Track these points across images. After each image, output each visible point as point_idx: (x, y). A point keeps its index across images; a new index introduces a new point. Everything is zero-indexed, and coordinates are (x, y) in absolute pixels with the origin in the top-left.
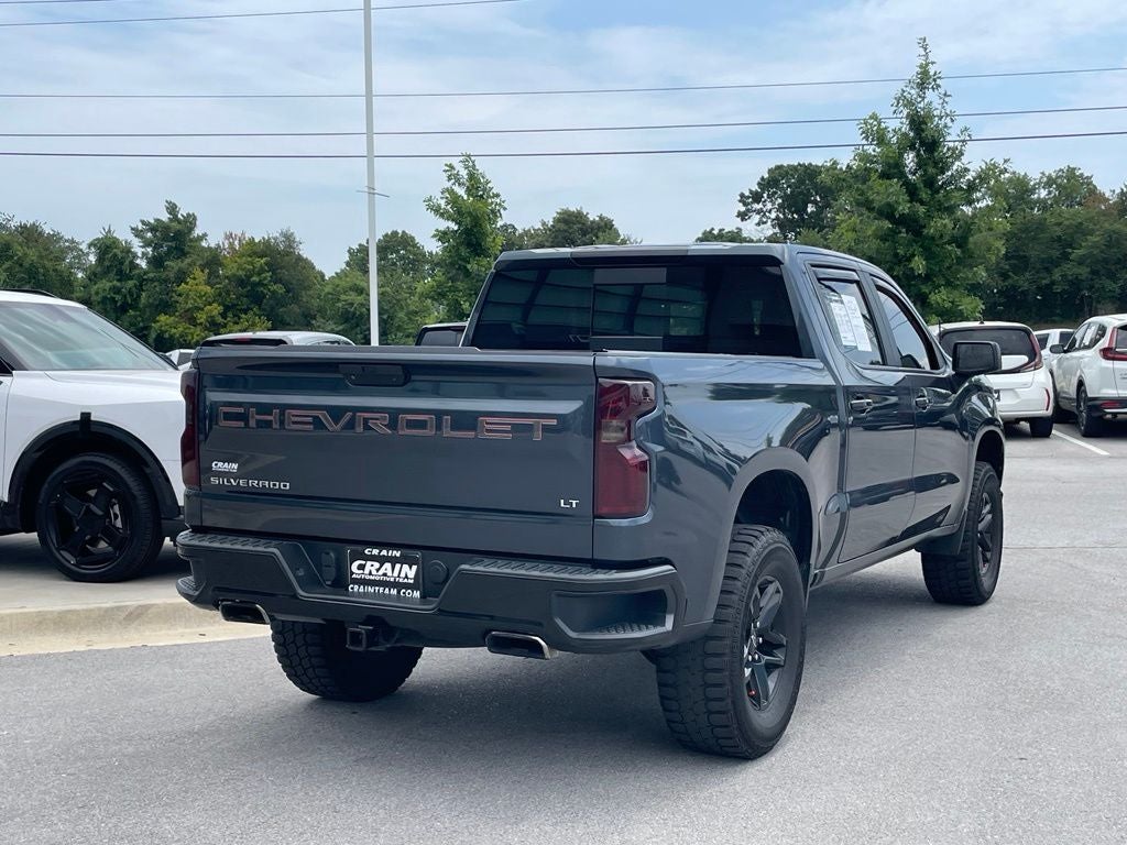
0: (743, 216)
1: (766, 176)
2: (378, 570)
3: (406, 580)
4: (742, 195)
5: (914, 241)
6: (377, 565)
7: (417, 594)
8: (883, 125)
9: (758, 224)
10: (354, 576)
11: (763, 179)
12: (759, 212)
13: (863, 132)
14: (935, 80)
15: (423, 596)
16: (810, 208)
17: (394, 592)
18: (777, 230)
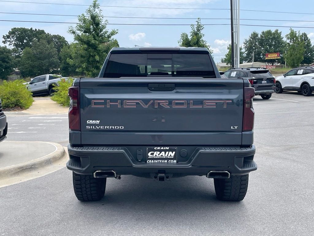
0: (4, 42)
1: (11, 31)
2: (159, 155)
3: (170, 157)
4: (4, 36)
5: (95, 51)
6: (159, 153)
7: (175, 161)
8: (85, 18)
9: (9, 45)
10: (149, 157)
11: (10, 31)
12: (9, 41)
13: (79, 19)
14: (98, 6)
15: (177, 162)
16: (25, 41)
17: (166, 161)
18: (15, 47)
